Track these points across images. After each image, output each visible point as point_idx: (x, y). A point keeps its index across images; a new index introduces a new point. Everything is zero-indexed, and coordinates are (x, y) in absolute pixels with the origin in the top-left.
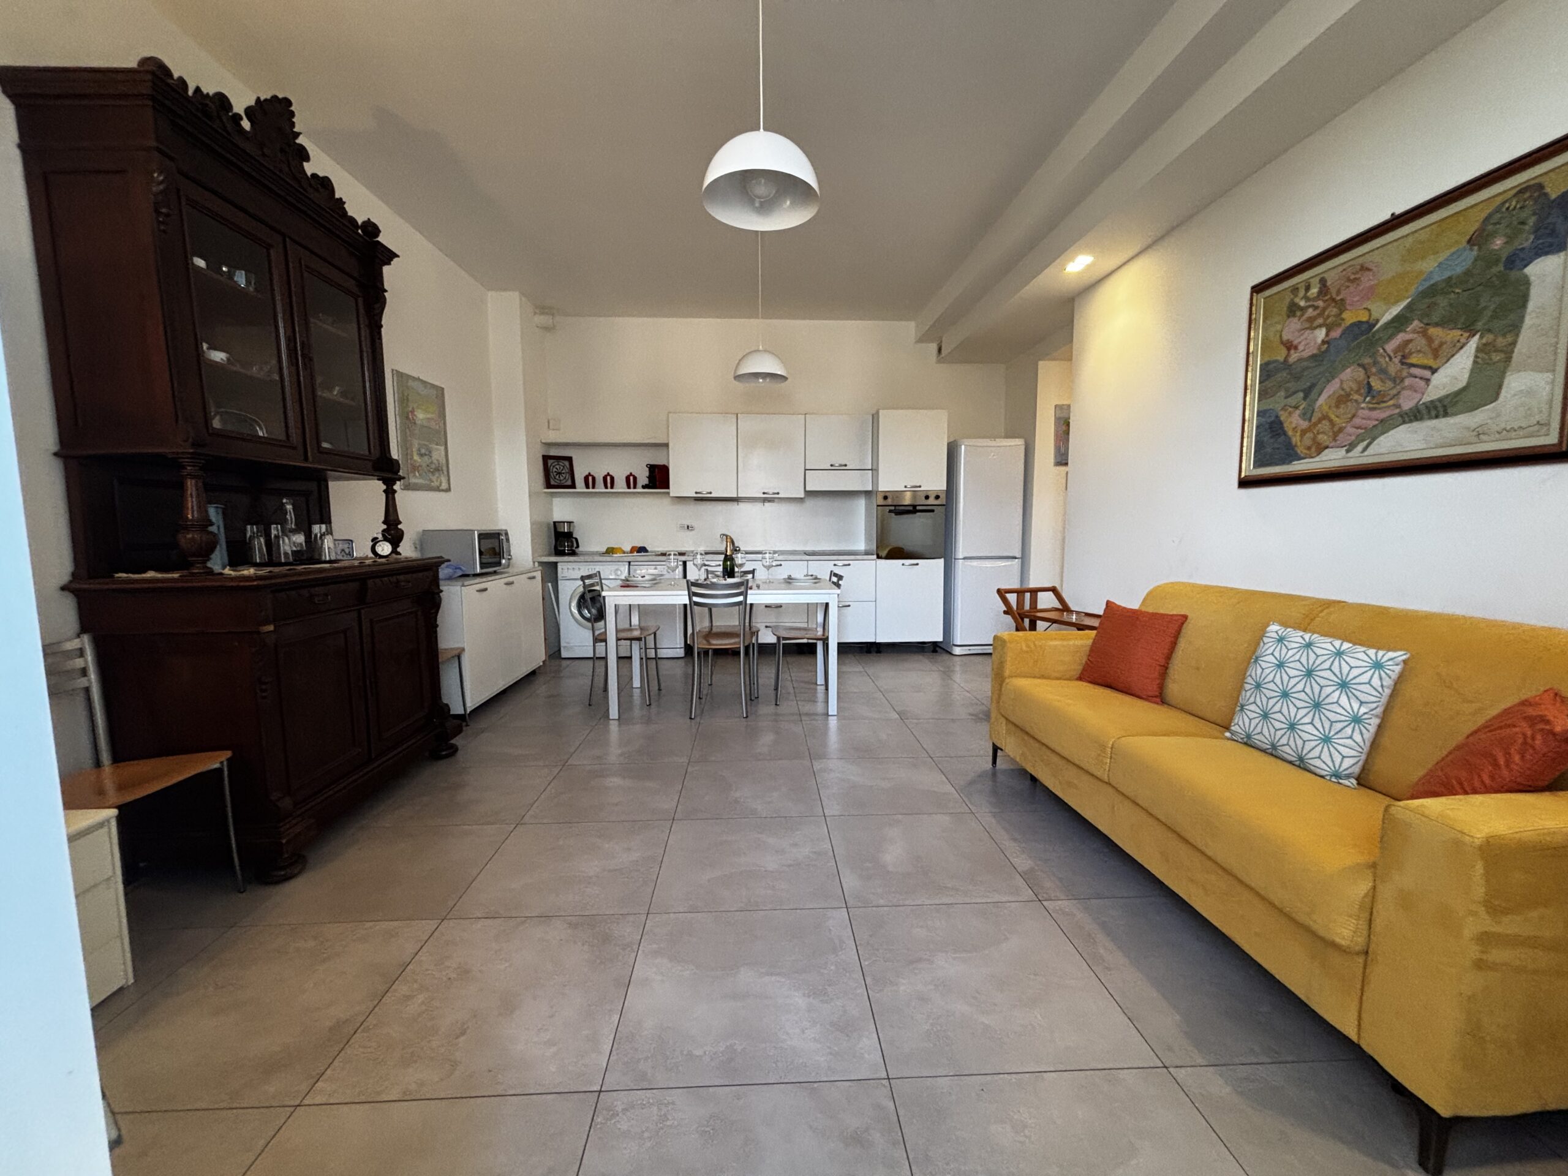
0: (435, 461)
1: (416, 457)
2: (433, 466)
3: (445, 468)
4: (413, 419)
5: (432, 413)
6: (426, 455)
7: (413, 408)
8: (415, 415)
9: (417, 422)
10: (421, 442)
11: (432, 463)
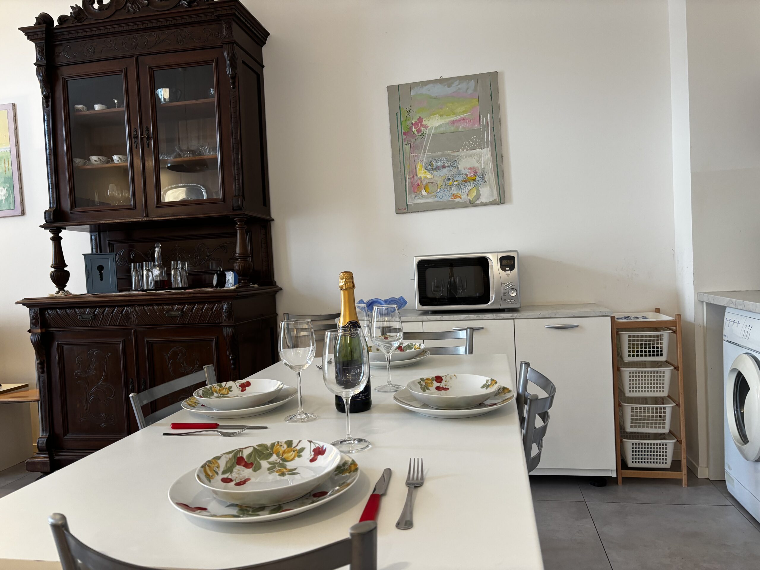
0: (467, 172)
1: (422, 173)
2: (461, 178)
3: (491, 177)
4: (419, 131)
5: (464, 112)
6: (444, 167)
7: (420, 120)
8: (426, 127)
9: (427, 132)
10: (435, 154)
11: (460, 174)
